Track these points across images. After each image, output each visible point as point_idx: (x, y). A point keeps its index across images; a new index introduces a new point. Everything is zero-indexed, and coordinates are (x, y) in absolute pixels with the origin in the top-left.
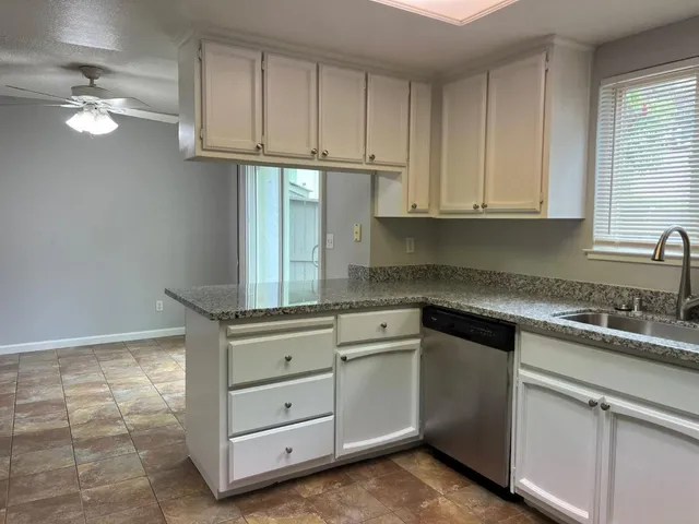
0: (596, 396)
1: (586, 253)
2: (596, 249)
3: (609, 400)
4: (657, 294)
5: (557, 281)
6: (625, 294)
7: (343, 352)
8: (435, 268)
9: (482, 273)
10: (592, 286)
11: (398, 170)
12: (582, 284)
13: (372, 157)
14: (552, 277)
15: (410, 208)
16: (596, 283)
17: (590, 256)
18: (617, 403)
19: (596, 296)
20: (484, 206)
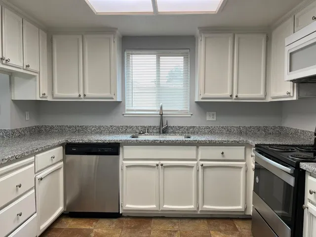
0: (157, 162)
1: (123, 115)
2: (126, 113)
3: (162, 162)
4: (151, 126)
5: (111, 126)
6: (140, 128)
7: (39, 176)
8: (38, 127)
9: (70, 127)
10: (127, 126)
11: (35, 74)
12: (122, 126)
13: (28, 66)
14: (109, 125)
15: (41, 96)
16: (128, 125)
17: (125, 116)
18: (165, 163)
19: (129, 130)
20: (85, 95)
